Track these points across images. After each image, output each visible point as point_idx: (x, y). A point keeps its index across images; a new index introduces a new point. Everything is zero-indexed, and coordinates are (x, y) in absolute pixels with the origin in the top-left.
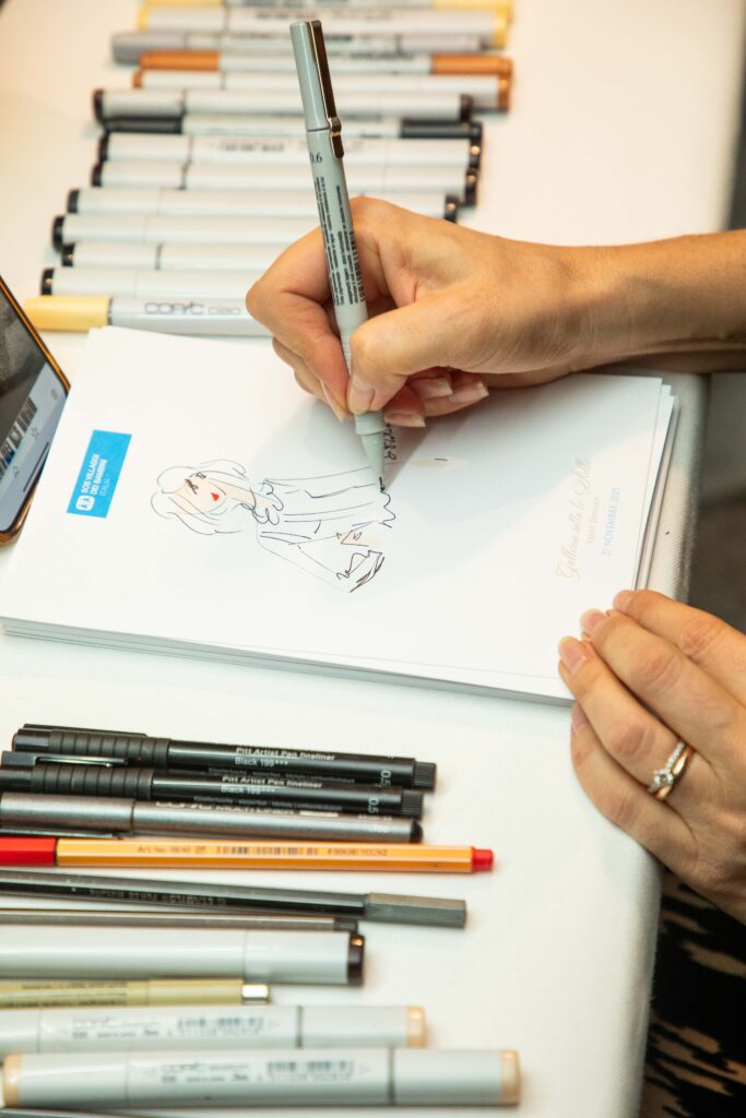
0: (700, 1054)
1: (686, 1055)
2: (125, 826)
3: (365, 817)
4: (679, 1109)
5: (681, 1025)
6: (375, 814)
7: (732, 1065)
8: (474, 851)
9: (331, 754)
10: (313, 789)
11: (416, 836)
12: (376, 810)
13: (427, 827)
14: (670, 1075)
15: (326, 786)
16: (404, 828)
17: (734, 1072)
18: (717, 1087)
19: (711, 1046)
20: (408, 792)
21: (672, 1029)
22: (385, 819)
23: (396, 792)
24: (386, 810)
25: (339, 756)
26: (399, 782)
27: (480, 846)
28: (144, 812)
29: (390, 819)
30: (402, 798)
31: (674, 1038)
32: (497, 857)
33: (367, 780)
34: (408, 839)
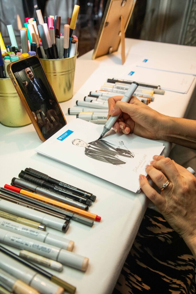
0: (138, 281)
1: (135, 281)
2: (34, 190)
3: (78, 202)
4: (132, 292)
5: (134, 274)
6: (80, 202)
7: (143, 284)
8: (97, 216)
9: (77, 188)
10: (70, 194)
11: (86, 209)
12: (81, 201)
13: (90, 208)
14: (131, 285)
15: (73, 194)
16: (85, 206)
17: (144, 286)
18: (140, 289)
19: (140, 279)
20: (88, 200)
21: (133, 274)
22: (82, 204)
23: (86, 199)
24: (83, 202)
25: (78, 189)
26: (87, 197)
27: (99, 216)
28: (39, 189)
29: (83, 204)
30: (87, 200)
31: (133, 276)
32: (102, 219)
33: (81, 195)
34: (84, 209)
